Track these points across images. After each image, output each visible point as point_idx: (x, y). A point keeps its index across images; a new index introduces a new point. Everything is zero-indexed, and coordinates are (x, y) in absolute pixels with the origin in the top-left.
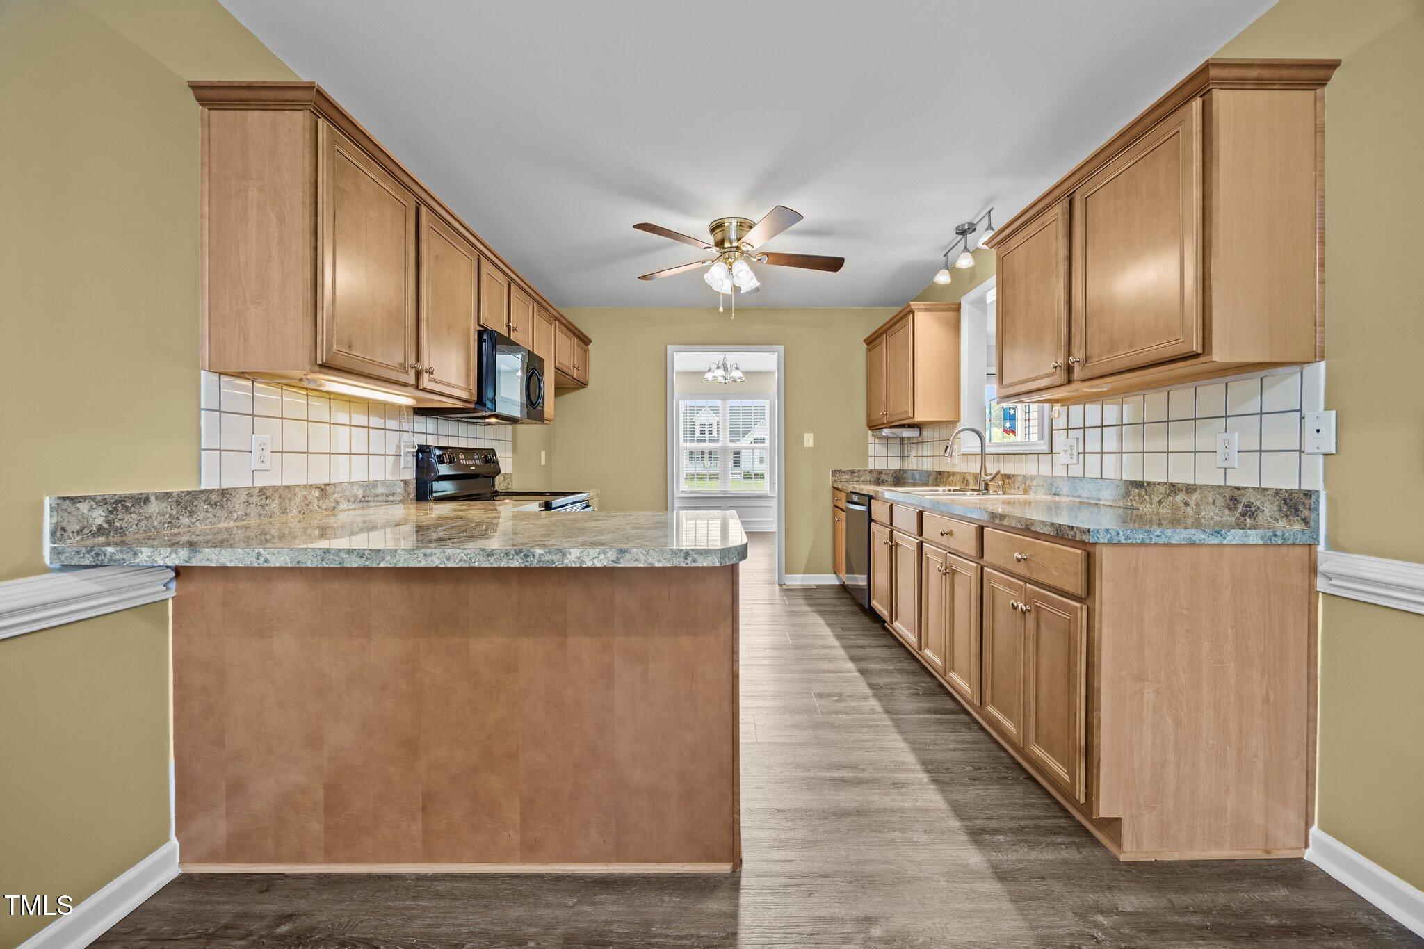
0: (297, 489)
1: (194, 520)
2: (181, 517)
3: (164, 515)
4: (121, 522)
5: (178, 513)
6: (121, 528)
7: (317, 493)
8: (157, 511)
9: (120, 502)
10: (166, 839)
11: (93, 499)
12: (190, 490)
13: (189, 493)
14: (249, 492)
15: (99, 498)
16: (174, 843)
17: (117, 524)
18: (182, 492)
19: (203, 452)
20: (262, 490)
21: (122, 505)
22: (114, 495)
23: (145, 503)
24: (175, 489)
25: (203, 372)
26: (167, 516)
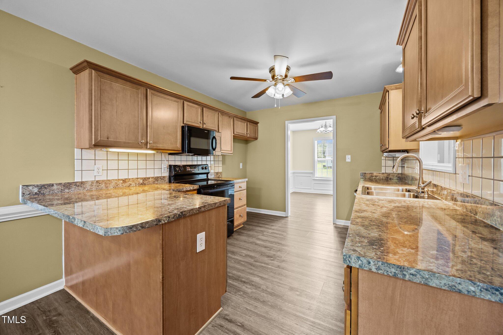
0: (112, 181)
1: (70, 191)
2: (65, 190)
3: (59, 189)
4: (43, 191)
5: (64, 188)
6: (44, 193)
7: (121, 182)
8: (56, 188)
9: (43, 186)
10: (62, 278)
11: (34, 185)
12: (69, 182)
13: (68, 183)
14: (92, 182)
15: (36, 185)
16: (64, 279)
17: (42, 192)
18: (66, 183)
19: (75, 171)
20: (97, 182)
21: (44, 187)
22: (41, 184)
23: (52, 186)
24: (63, 182)
25: (75, 149)
26: (60, 190)
